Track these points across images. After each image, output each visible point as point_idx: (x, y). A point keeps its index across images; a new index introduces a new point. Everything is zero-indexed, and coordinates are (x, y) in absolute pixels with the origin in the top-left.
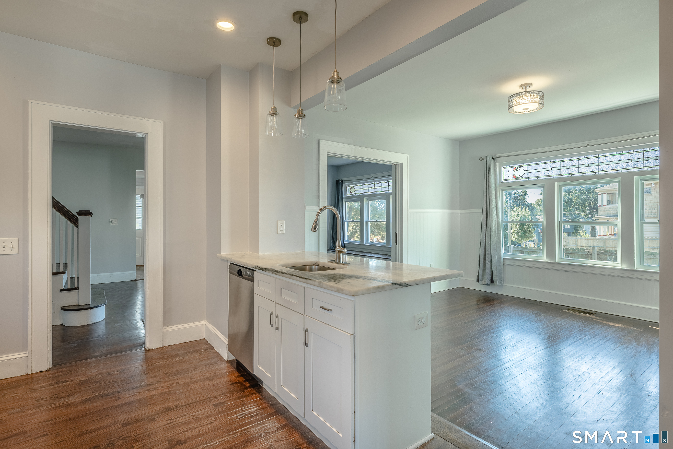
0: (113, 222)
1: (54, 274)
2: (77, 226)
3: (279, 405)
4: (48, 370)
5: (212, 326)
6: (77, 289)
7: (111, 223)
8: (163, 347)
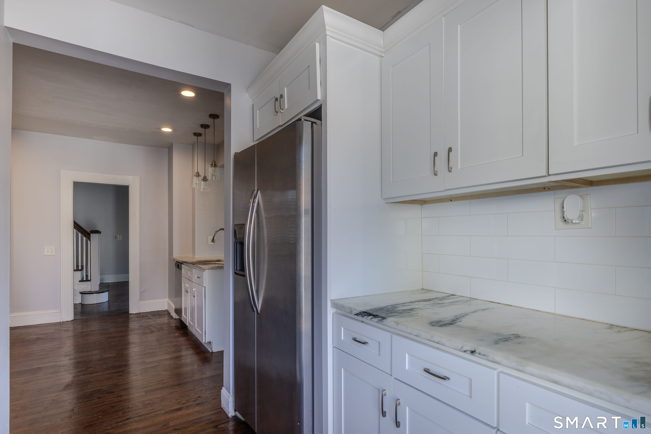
0: (118, 237)
1: (75, 270)
2: (90, 240)
3: (195, 338)
4: (72, 321)
5: (170, 301)
6: (90, 281)
7: (116, 239)
8: (140, 313)
